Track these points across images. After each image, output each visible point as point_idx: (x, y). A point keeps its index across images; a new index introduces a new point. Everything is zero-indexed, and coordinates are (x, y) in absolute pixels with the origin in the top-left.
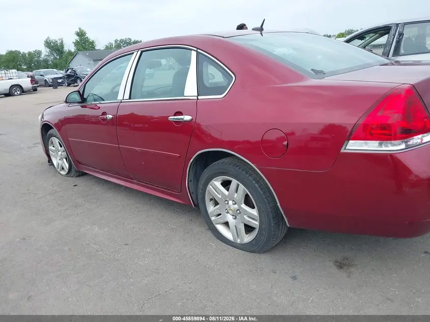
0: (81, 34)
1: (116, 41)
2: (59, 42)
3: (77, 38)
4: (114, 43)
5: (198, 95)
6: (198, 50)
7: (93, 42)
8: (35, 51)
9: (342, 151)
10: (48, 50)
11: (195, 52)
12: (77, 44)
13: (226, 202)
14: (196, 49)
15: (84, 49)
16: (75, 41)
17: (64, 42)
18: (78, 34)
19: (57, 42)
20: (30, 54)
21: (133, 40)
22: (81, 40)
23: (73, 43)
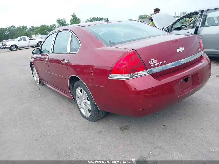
0: (74, 16)
1: (90, 18)
2: (63, 20)
3: (72, 18)
4: (89, 19)
5: (70, 52)
6: (73, 32)
7: (79, 19)
8: (53, 25)
9: (109, 78)
10: (59, 24)
11: (71, 33)
12: (72, 20)
13: (82, 99)
14: (72, 32)
15: (75, 23)
16: (71, 19)
17: (66, 20)
18: (72, 16)
19: (62, 20)
20: (51, 26)
21: (99, 18)
22: (74, 19)
23: (70, 20)
